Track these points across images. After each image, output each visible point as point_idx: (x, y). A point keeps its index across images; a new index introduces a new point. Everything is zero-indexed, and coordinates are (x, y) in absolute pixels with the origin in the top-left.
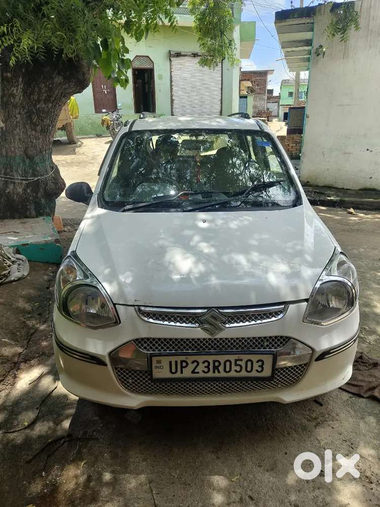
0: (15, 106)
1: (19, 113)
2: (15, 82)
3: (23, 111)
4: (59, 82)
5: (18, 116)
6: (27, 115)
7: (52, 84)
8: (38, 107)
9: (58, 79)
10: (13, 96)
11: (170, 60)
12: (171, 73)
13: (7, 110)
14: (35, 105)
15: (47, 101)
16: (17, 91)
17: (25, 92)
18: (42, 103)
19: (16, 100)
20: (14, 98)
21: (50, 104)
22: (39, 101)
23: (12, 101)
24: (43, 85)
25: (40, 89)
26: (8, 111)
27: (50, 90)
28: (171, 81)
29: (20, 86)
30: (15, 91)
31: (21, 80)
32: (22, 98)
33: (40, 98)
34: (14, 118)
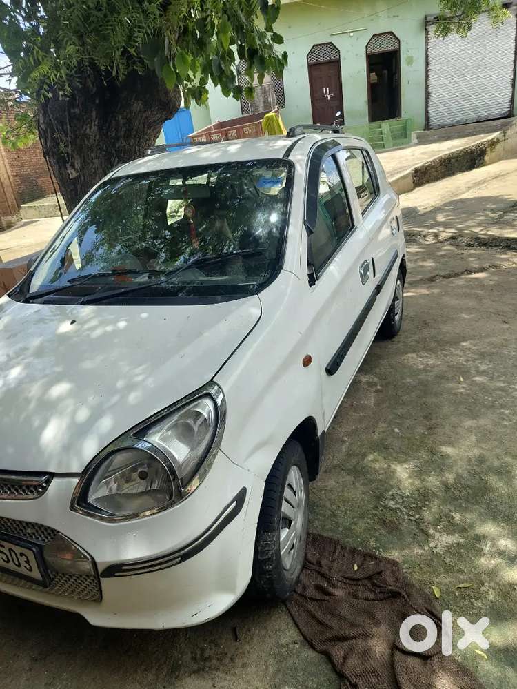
0: (91, 149)
1: (97, 157)
2: (87, 119)
3: (101, 153)
4: (138, 109)
5: (96, 161)
6: (106, 158)
7: (131, 113)
8: (117, 146)
9: (137, 106)
10: (86, 136)
11: (426, 30)
12: (427, 51)
13: (82, 155)
14: (114, 145)
15: (127, 136)
16: (90, 129)
17: (100, 128)
18: (122, 140)
19: (91, 141)
20: (89, 138)
21: (132, 140)
22: (117, 138)
23: (86, 143)
24: (120, 117)
25: (117, 122)
26: (84, 157)
27: (129, 121)
28: (427, 64)
29: (93, 123)
30: (88, 130)
31: (94, 114)
32: (97, 138)
33: (119, 134)
34: (92, 164)
